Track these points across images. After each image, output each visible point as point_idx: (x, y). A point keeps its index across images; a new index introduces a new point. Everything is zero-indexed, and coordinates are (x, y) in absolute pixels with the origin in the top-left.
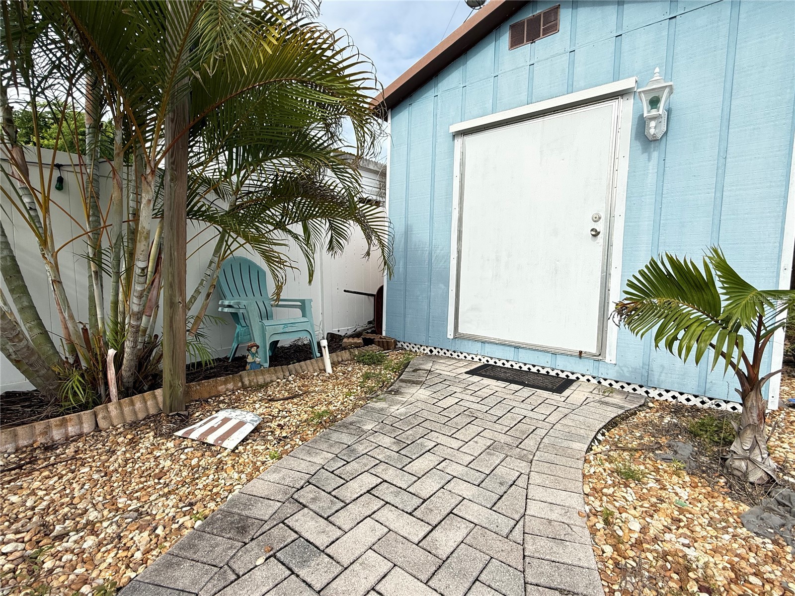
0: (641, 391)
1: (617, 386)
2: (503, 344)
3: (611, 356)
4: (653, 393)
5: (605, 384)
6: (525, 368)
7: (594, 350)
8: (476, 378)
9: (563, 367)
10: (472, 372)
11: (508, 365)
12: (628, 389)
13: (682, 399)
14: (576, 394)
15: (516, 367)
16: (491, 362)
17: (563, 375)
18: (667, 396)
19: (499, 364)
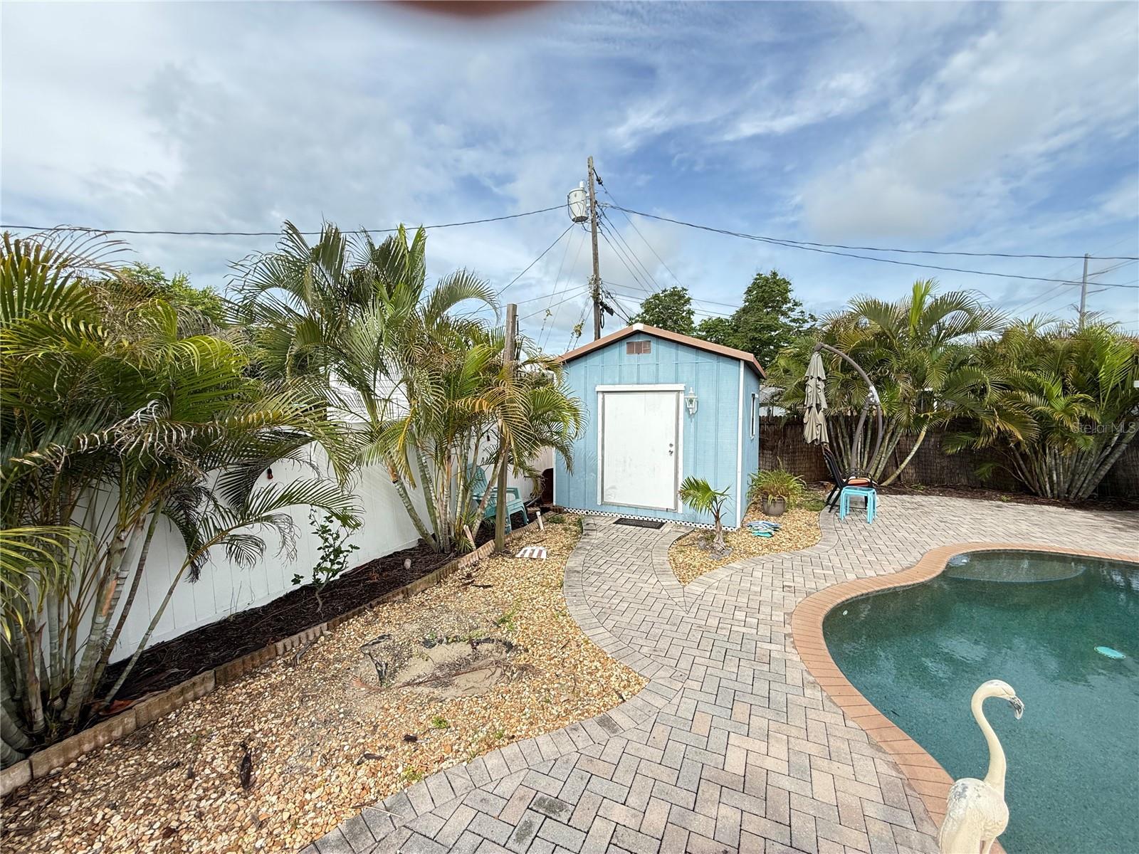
0: (693, 525)
1: (683, 524)
2: (629, 506)
3: (680, 511)
4: (698, 526)
5: (678, 523)
6: (641, 519)
7: (672, 507)
8: (619, 526)
9: (659, 517)
10: (616, 523)
11: (632, 518)
12: (688, 525)
13: (708, 527)
14: (665, 529)
15: (636, 518)
16: (623, 517)
17: (659, 521)
18: (703, 526)
19: (628, 517)
